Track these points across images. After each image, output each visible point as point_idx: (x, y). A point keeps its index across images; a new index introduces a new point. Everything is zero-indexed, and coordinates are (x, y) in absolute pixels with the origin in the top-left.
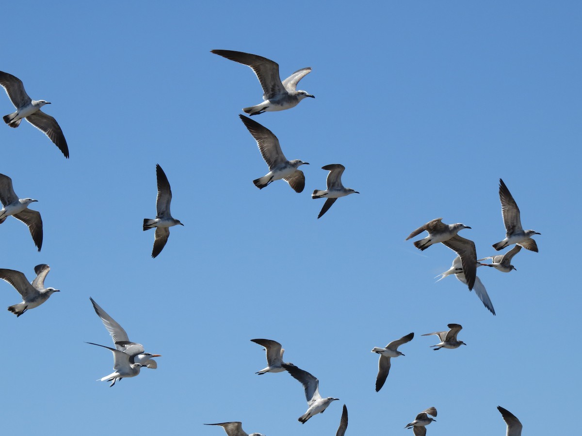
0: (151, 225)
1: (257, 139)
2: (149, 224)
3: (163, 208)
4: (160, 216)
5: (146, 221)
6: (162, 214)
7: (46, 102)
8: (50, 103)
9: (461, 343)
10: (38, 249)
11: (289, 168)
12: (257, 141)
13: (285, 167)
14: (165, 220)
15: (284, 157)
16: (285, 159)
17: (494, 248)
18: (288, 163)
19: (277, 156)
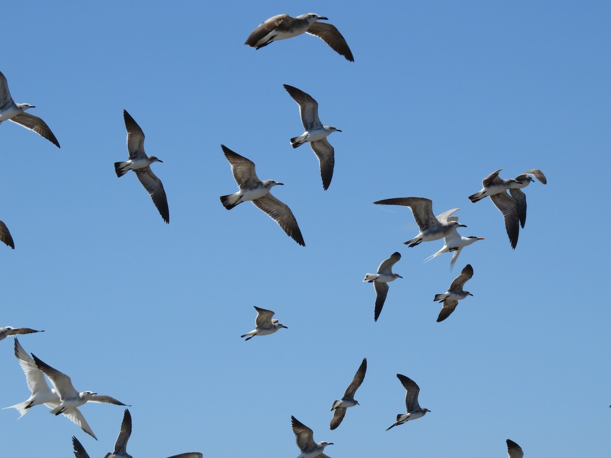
0: (123, 168)
1: (232, 164)
2: (121, 167)
3: (136, 147)
4: (133, 156)
5: (117, 165)
6: (135, 153)
7: (30, 106)
8: (34, 107)
9: (467, 293)
10: (11, 247)
11: (261, 188)
12: (231, 165)
13: (256, 188)
14: (139, 159)
15: (257, 178)
16: (258, 180)
17: (470, 200)
18: (260, 183)
19: (249, 177)
